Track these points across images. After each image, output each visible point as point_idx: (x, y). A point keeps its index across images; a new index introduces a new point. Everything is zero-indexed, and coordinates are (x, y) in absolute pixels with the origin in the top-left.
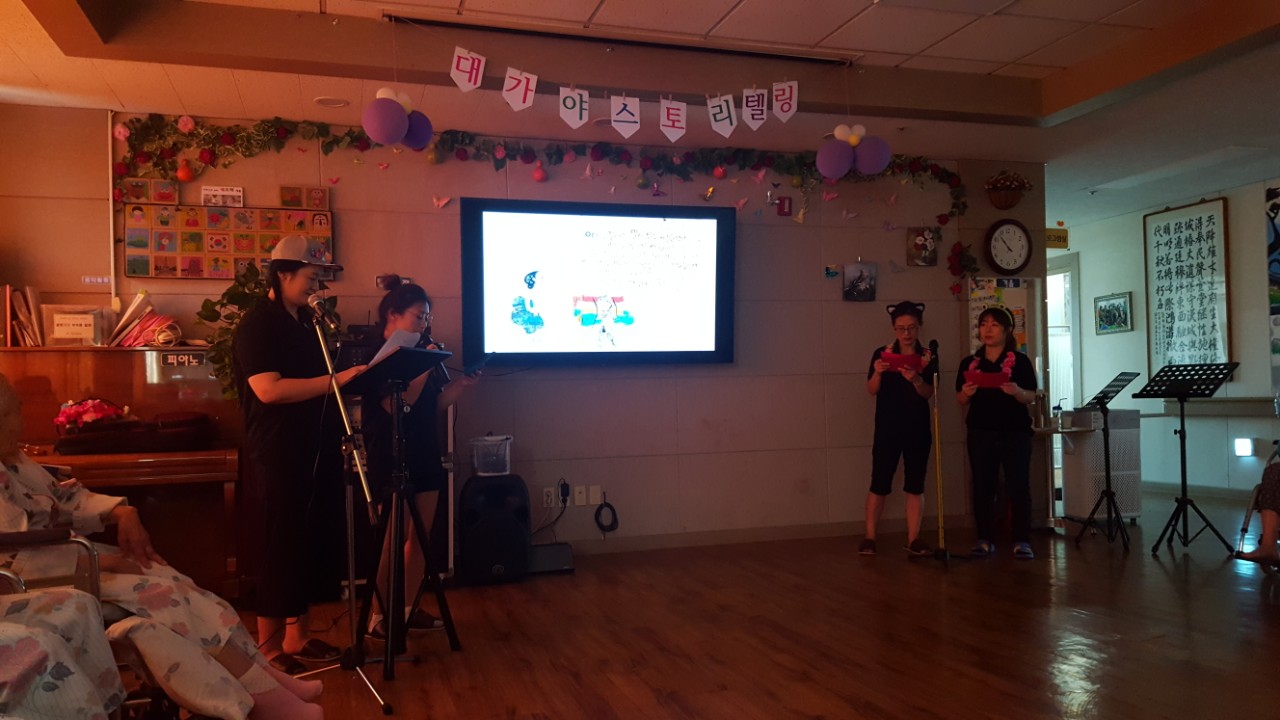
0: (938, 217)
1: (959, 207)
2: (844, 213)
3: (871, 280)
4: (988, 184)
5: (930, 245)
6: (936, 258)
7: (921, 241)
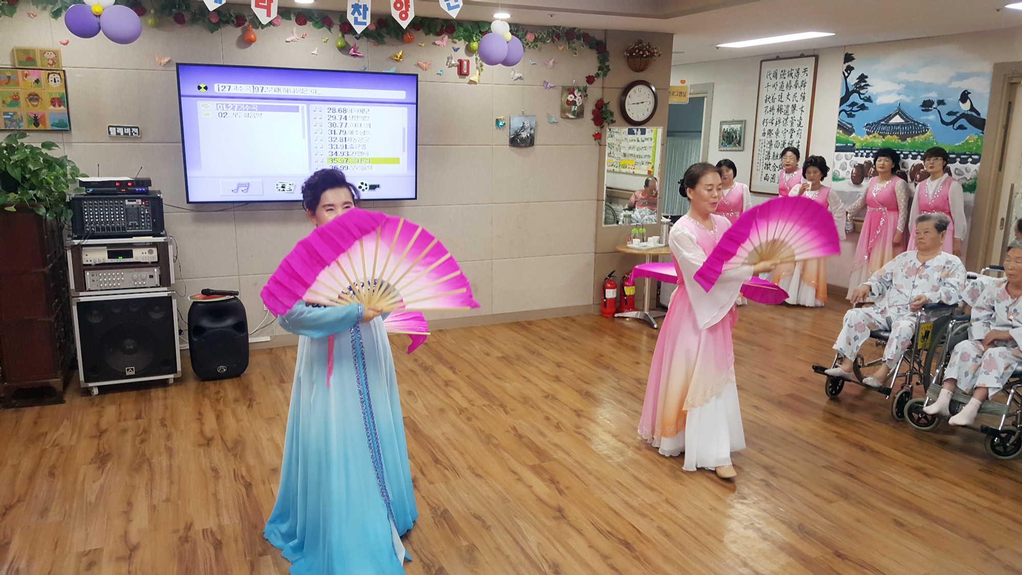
0: (587, 77)
1: (604, 69)
3: (531, 129)
4: (628, 51)
5: (579, 101)
6: (583, 112)
7: (571, 98)
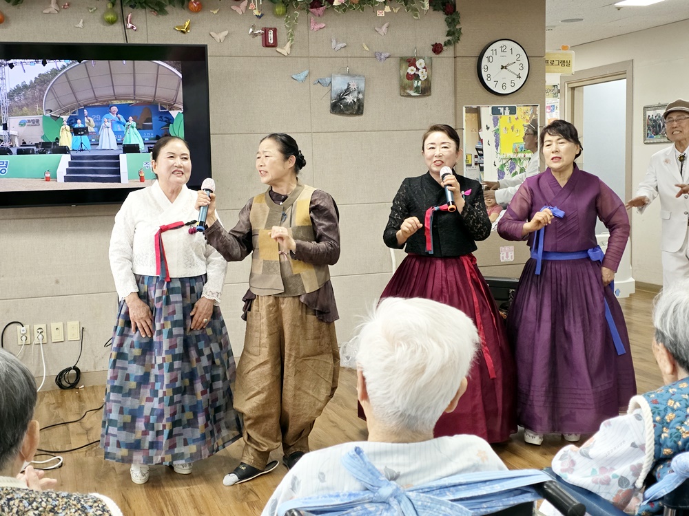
0: (433, 45)
1: (454, 35)
2: (334, 42)
5: (423, 75)
6: (430, 88)
7: (412, 70)
